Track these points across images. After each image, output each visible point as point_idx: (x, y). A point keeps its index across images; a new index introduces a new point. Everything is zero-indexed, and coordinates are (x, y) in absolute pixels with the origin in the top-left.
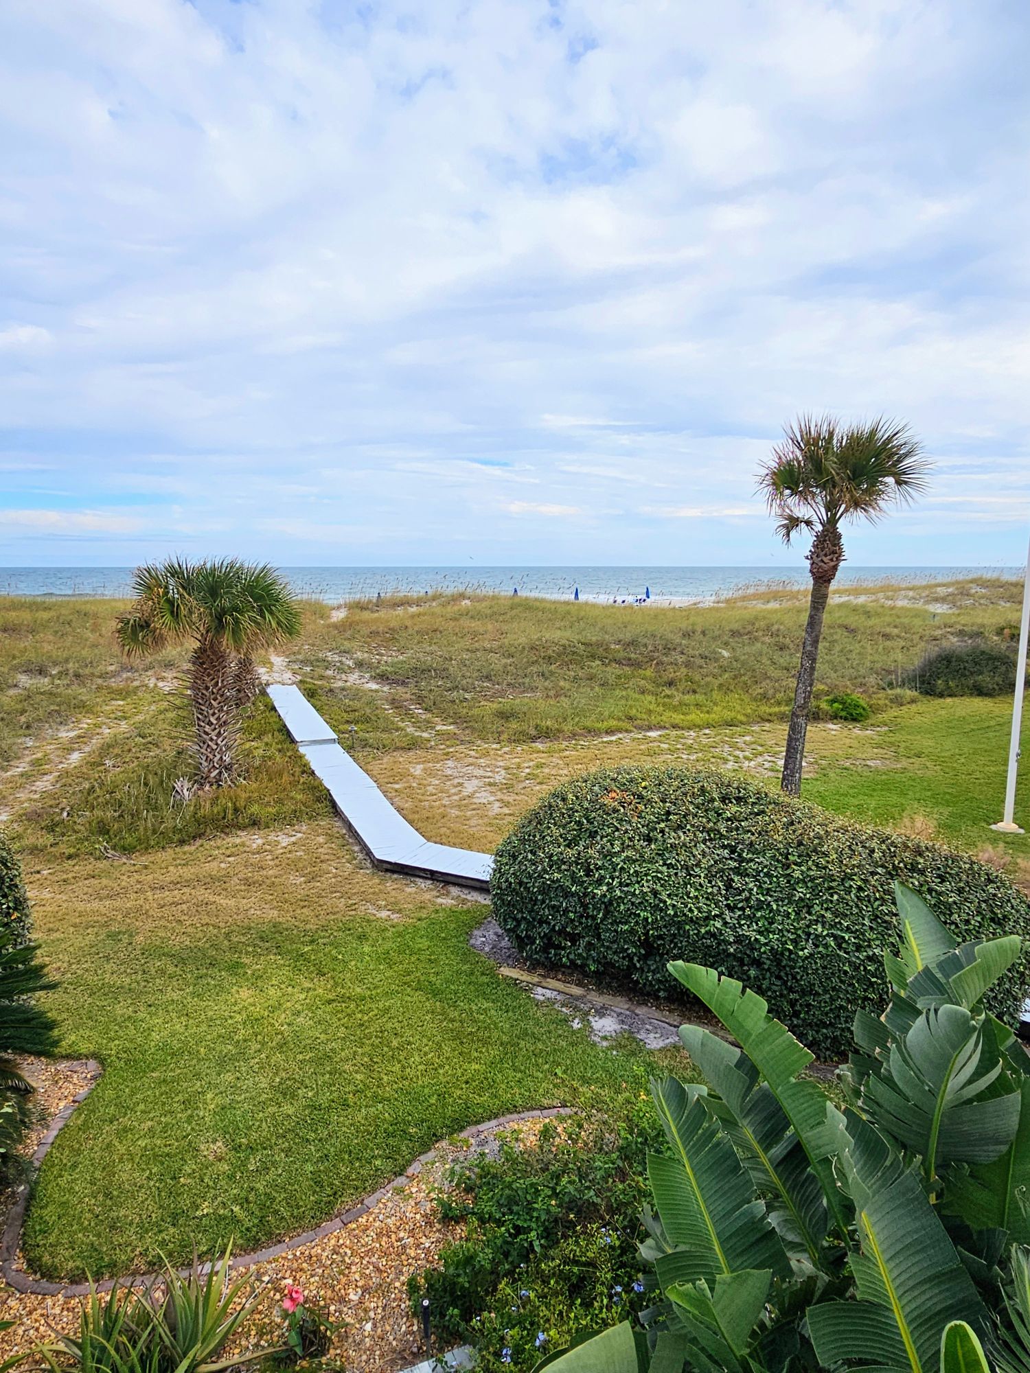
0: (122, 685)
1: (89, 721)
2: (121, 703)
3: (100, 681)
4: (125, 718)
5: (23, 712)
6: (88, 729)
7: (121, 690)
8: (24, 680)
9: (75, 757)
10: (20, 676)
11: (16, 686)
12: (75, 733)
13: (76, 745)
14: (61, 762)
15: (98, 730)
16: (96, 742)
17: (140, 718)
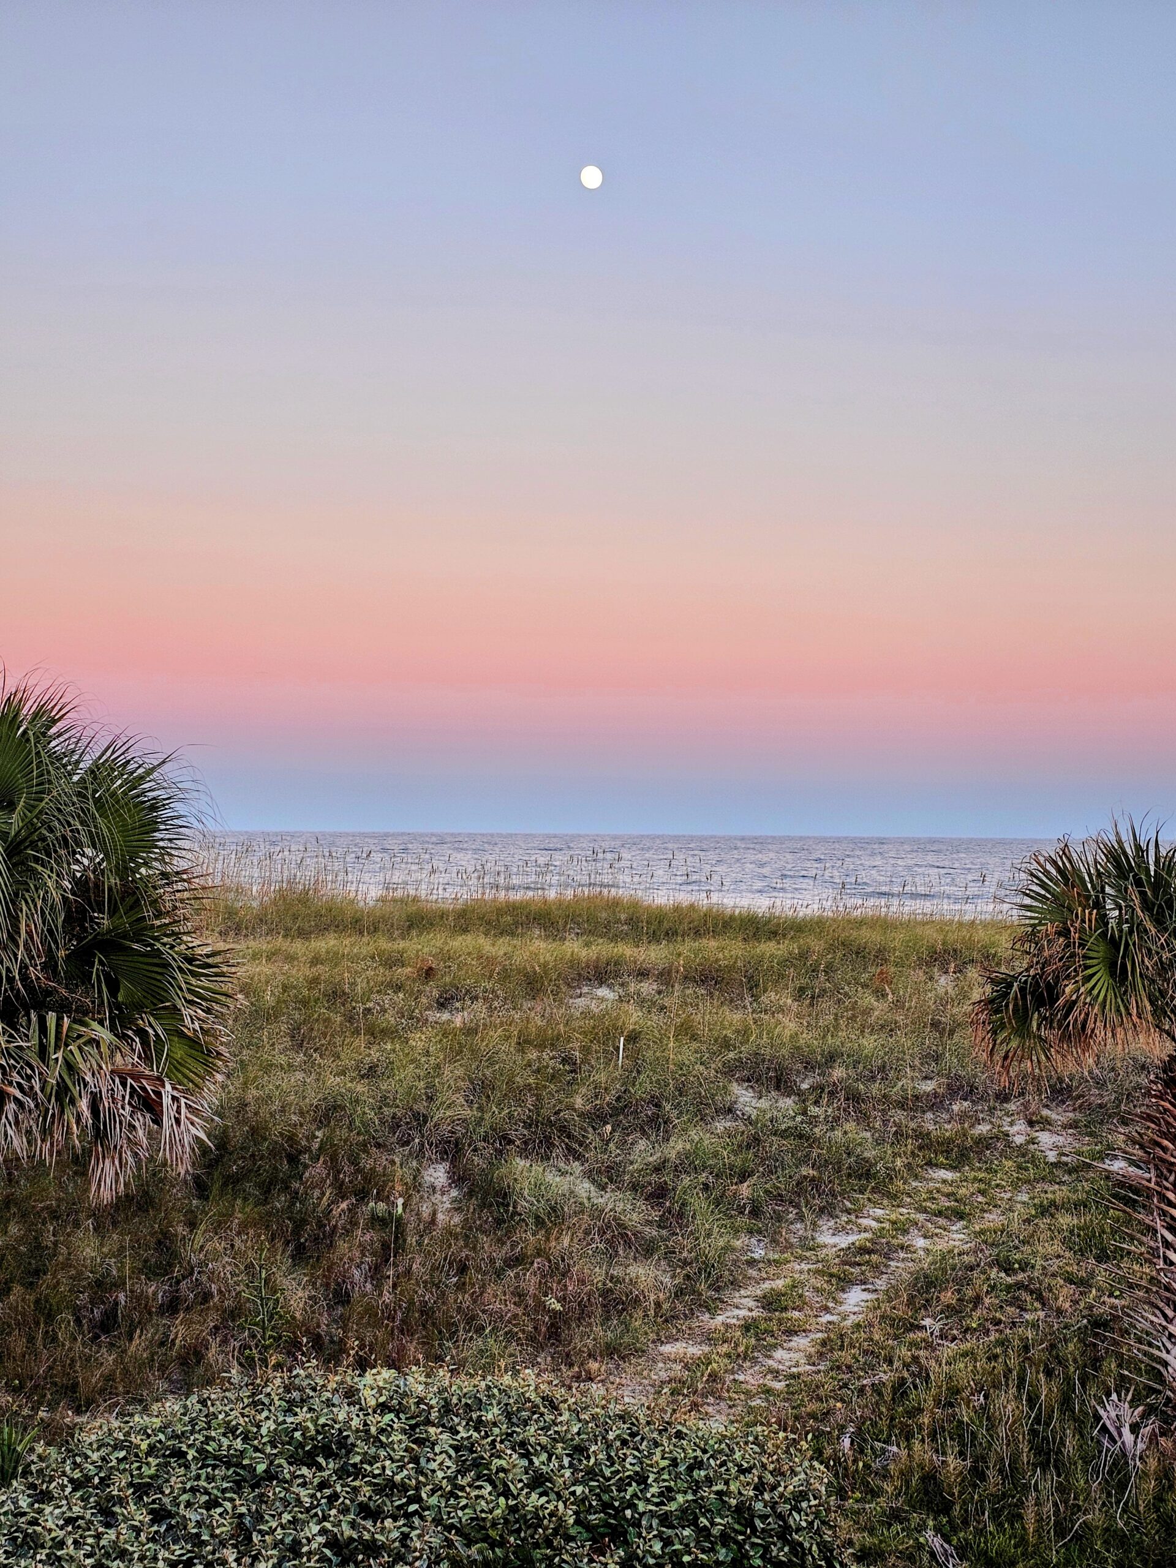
0: (950, 1129)
1: (879, 1212)
2: (948, 1175)
3: (899, 1116)
4: (961, 1216)
5: (744, 1176)
6: (880, 1233)
7: (950, 1140)
8: (745, 1097)
9: (855, 1299)
10: (736, 1089)
11: (730, 1110)
12: (852, 1238)
13: (856, 1270)
14: (826, 1309)
15: (902, 1239)
16: (901, 1268)
17: (994, 1219)
